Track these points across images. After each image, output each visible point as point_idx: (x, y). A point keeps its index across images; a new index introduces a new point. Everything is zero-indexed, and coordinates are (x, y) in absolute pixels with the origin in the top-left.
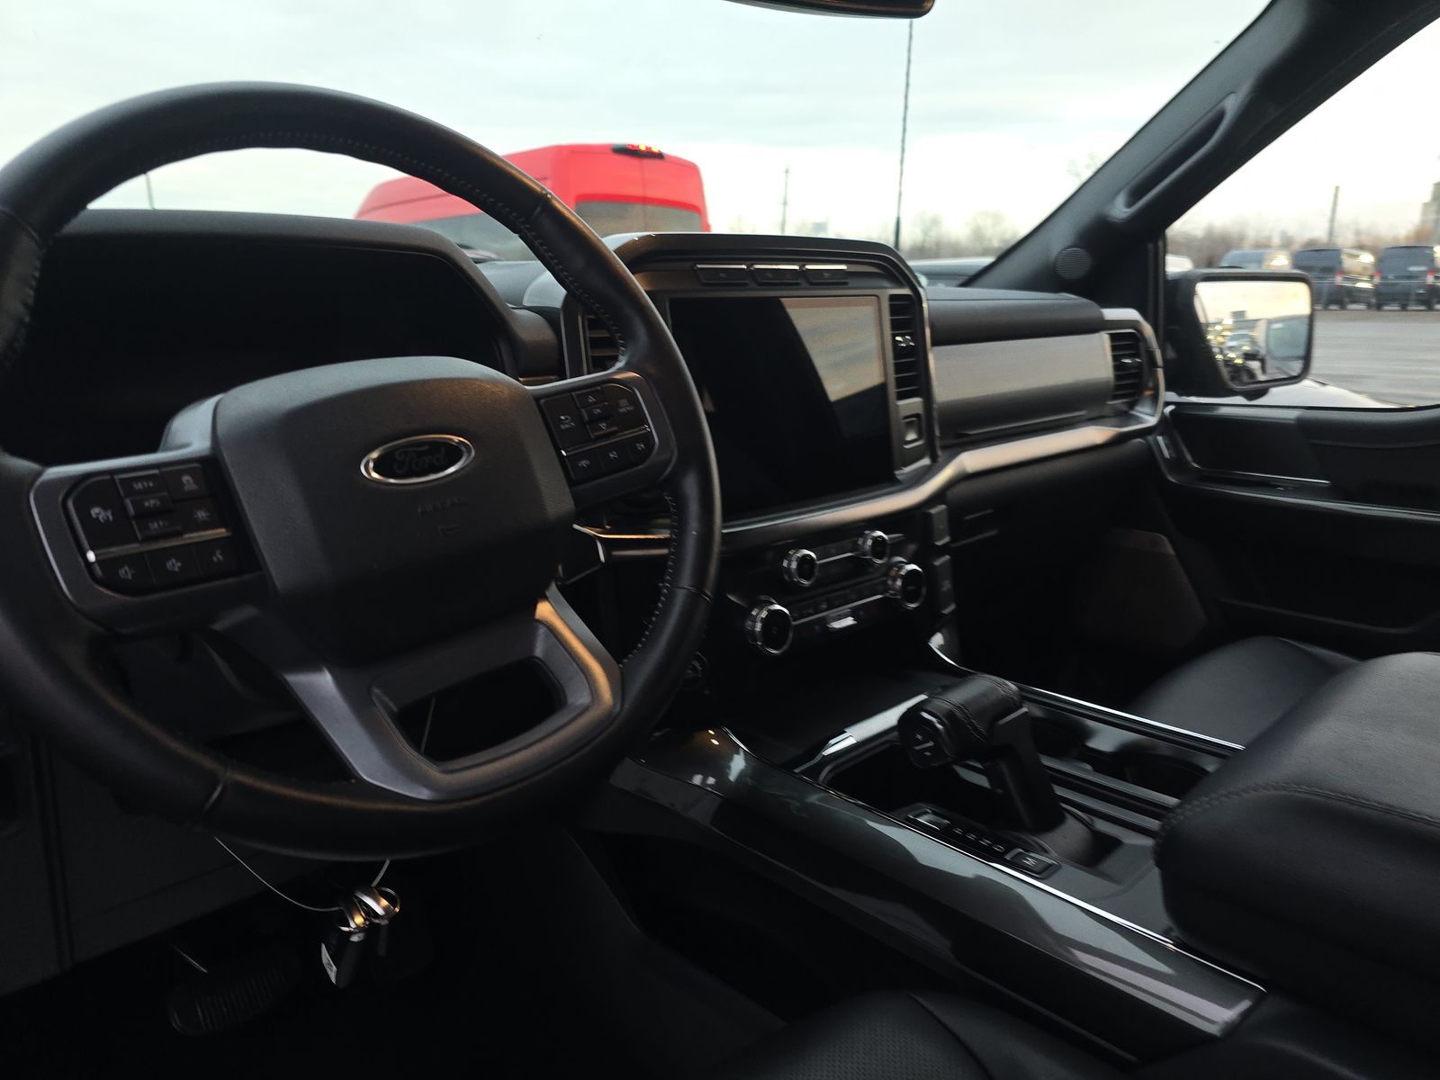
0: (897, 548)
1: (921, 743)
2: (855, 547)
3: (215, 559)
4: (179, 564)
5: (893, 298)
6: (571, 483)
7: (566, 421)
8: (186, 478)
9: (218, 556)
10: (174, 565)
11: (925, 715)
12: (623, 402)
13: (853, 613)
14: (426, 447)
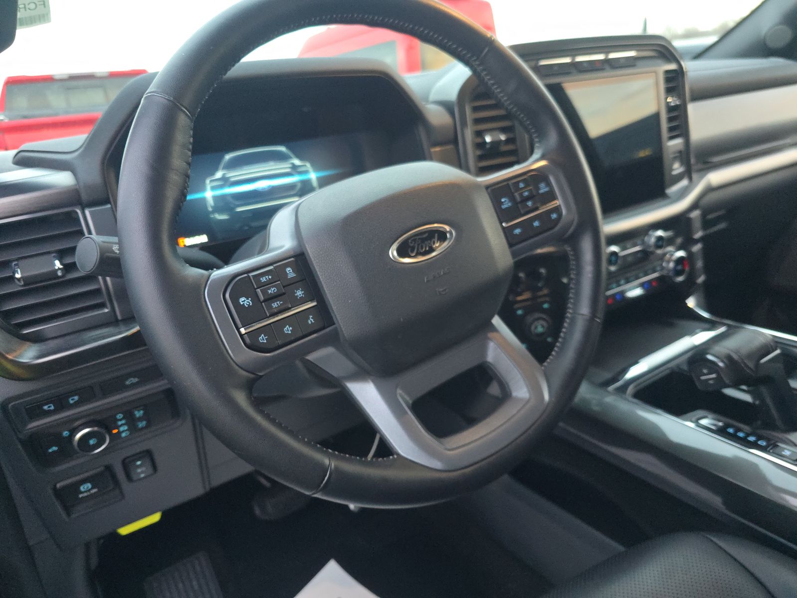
0: (670, 241)
1: (705, 375)
2: (643, 243)
3: (310, 323)
4: (291, 328)
5: (667, 72)
6: (511, 245)
7: (506, 203)
8: (289, 270)
9: (311, 320)
10: (288, 330)
11: (710, 357)
12: (542, 185)
13: (642, 285)
14: (427, 235)
